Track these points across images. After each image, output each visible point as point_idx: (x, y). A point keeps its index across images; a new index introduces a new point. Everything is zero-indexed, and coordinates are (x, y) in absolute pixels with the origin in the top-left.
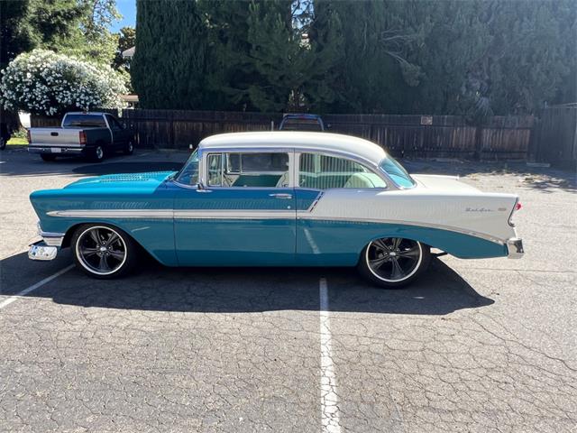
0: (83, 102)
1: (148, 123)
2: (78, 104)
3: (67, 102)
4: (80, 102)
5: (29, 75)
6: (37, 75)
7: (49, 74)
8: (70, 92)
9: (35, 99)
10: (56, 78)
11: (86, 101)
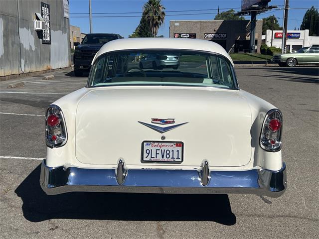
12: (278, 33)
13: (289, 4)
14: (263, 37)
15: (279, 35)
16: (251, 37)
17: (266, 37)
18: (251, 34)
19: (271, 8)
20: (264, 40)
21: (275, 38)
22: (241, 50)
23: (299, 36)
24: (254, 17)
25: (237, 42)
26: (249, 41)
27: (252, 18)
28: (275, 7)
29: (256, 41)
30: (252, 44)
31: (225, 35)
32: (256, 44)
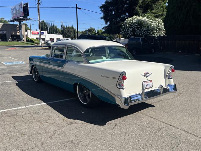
0: (142, 34)
1: (166, 41)
2: (141, 35)
3: (137, 34)
4: (141, 34)
5: (128, 25)
6: (130, 25)
7: (134, 24)
8: (139, 30)
9: (129, 34)
10: (135, 26)
11: (143, 33)
12: (33, 32)
13: (40, 18)
14: (26, 33)
15: (34, 33)
16: (20, 33)
17: (27, 34)
18: (20, 32)
19: (29, 19)
20: (27, 35)
21: (32, 34)
22: (15, 40)
23: (43, 34)
24: (20, 23)
25: (12, 35)
26: (19, 36)
27: (19, 24)
28: (31, 19)
29: (23, 35)
30: (21, 36)
31: (5, 32)
32: (23, 37)
